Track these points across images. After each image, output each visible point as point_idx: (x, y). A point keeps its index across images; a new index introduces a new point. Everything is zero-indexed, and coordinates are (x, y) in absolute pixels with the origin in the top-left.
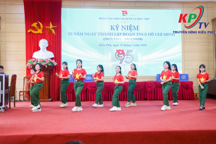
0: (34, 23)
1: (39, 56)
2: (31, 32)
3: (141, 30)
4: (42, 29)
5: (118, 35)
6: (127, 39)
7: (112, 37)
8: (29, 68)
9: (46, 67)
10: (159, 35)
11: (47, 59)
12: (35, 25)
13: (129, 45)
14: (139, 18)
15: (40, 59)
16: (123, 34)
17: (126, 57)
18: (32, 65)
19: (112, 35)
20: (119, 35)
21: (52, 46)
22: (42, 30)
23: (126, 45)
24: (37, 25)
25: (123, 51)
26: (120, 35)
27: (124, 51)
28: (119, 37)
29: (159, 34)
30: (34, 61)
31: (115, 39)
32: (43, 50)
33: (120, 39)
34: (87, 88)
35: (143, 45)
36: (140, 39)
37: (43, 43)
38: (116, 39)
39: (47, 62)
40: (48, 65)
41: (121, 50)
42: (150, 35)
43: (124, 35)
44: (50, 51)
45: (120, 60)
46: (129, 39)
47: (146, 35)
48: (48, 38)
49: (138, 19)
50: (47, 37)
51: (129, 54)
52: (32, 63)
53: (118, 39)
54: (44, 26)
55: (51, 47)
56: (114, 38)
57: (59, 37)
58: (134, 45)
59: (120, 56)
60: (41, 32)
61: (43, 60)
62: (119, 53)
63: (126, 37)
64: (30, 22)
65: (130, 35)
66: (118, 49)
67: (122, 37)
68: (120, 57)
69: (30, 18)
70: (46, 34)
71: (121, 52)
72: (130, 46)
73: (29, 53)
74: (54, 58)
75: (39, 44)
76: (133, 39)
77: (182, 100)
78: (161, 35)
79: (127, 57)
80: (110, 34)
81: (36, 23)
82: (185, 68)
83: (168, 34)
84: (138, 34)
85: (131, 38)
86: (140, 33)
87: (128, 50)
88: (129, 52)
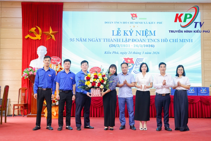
4: (41, 34)
5: (126, 41)
6: (137, 46)
7: (119, 43)
8: (25, 78)
10: (174, 41)
13: (138, 53)
16: (132, 40)
17: (135, 66)
19: (119, 41)
20: (128, 41)
22: (40, 36)
23: (136, 52)
25: (131, 59)
26: (129, 41)
27: (133, 60)
28: (128, 43)
29: (174, 40)
30: (31, 70)
31: (123, 46)
33: (128, 46)
35: (155, 53)
36: (152, 46)
38: (124, 46)
41: (130, 58)
42: (163, 41)
43: (133, 41)
45: (128, 70)
47: (158, 41)
48: (48, 45)
50: (46, 44)
51: (139, 63)
53: (126, 46)
56: (122, 45)
57: (59, 44)
58: (144, 53)
63: (135, 43)
64: (28, 27)
65: (140, 41)
66: (126, 58)
67: (131, 43)
69: (28, 23)
70: (45, 40)
71: (129, 61)
72: (140, 53)
73: (25, 61)
76: (144, 46)
78: (176, 41)
79: (136, 66)
80: (117, 40)
82: (206, 80)
83: (185, 40)
84: (149, 40)
85: (141, 45)
86: (151, 39)
87: (137, 59)
88: (139, 61)
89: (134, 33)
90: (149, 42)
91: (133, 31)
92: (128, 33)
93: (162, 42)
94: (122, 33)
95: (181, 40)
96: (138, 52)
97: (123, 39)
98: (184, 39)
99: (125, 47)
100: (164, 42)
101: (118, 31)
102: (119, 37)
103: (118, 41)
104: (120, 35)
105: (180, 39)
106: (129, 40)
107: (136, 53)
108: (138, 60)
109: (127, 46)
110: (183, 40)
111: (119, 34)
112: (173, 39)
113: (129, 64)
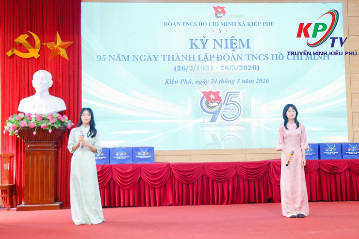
0: (22, 35)
1: (34, 107)
2: (14, 54)
3: (257, 48)
4: (40, 47)
5: (206, 60)
6: (227, 68)
7: (192, 63)
8: (10, 134)
9: (50, 131)
10: (296, 58)
11: (51, 115)
12: (22, 39)
13: (230, 82)
14: (250, 21)
15: (36, 115)
16: (218, 57)
17: (224, 106)
18: (18, 128)
19: (192, 59)
20: (209, 59)
21: (61, 84)
22: (38, 50)
23: (225, 80)
24: (27, 39)
25: (217, 94)
26: (211, 60)
27: (220, 94)
28: (209, 63)
30: (22, 119)
31: (200, 69)
32: (42, 94)
33: (210, 68)
34: (141, 177)
35: (261, 81)
36: (254, 68)
37: (42, 79)
38: (203, 68)
39: (52, 121)
40: (53, 128)
41: (214, 91)
42: (275, 58)
43: (220, 59)
44: (56, 96)
45: (212, 115)
47: (266, 59)
48: (53, 68)
49: (249, 24)
50: (49, 65)
51: (230, 101)
52: (19, 123)
53: (206, 68)
54: (42, 41)
55: (60, 87)
56: (198, 66)
57: (76, 66)
58: (241, 81)
59: (211, 105)
60: (37, 56)
61: (43, 117)
62: (209, 99)
63: (223, 63)
64: (12, 33)
65: (233, 59)
66: (207, 91)
67: (215, 64)
68: (211, 108)
69: (12, 24)
70: (47, 59)
71: (212, 97)
72: (233, 82)
73: (8, 102)
74: (65, 111)
75: (33, 81)
76: (239, 68)
77: (350, 200)
79: (227, 107)
80: (188, 57)
81: (26, 36)
82: (355, 129)
83: (316, 56)
84: (250, 56)
85: (235, 66)
86: (253, 55)
87: (228, 93)
88: (232, 97)
90: (248, 60)
93: (273, 59)
96: (228, 80)
97: (199, 56)
99: (205, 71)
103: (190, 60)
106: (212, 56)
107: (226, 82)
108: (230, 95)
109: (208, 69)
110: (313, 56)
113: (213, 103)
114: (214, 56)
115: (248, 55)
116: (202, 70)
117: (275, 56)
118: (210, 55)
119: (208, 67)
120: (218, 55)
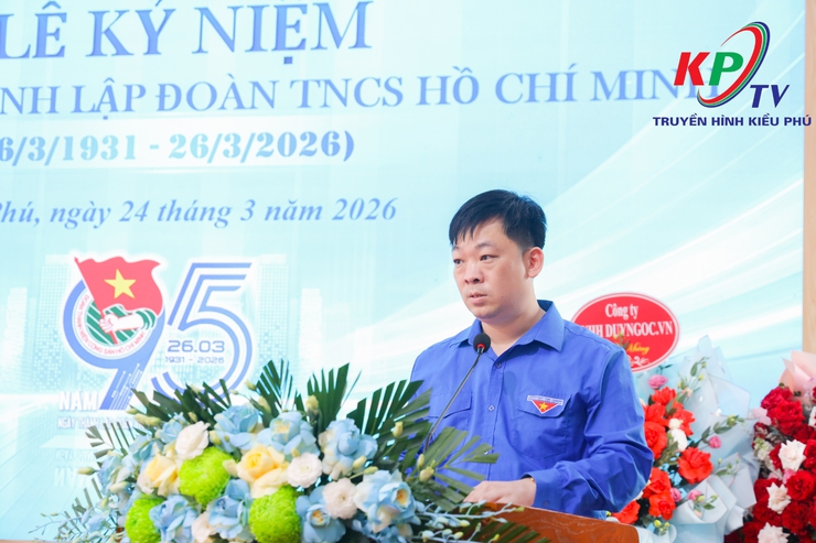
5: (106, 108)
6: (199, 147)
7: (46, 127)
10: (543, 93)
13: (209, 213)
16: (162, 96)
17: (170, 332)
19: (44, 106)
20: (121, 102)
23: (185, 205)
25: (141, 272)
26: (129, 108)
27: (156, 274)
28: (120, 125)
29: (543, 81)
31: (77, 150)
33: (122, 147)
35: (356, 209)
36: (329, 144)
38: (89, 146)
41: (130, 259)
42: (433, 96)
43: (169, 102)
45: (114, 372)
46: (210, 144)
47: (392, 98)
51: (204, 308)
53: (102, 148)
56: (69, 141)
58: (260, 211)
59: (112, 323)
62: (104, 297)
63: (184, 122)
65: (232, 103)
66: (100, 258)
67: (148, 127)
68: (111, 338)
71: (121, 285)
72: (220, 216)
76: (257, 145)
78: (561, 92)
79: (184, 335)
80: (29, 94)
83: (648, 78)
84: (312, 86)
85: (237, 138)
86: (328, 82)
87: (194, 266)
88: (210, 289)
89: (180, 34)
90: (305, 104)
91: (168, 12)
92: (131, 32)
93: (423, 101)
94: (77, 34)
95: (611, 80)
96: (200, 206)
97: (78, 89)
98: (640, 74)
99: (98, 162)
100: (443, 101)
101: (42, 19)
102: (45, 73)
103: (35, 110)
104: (61, 53)
105: (599, 75)
106: (136, 92)
107: (190, 216)
108: (202, 278)
109: (114, 154)
110: (631, 82)
111: (52, 46)
112: (526, 70)
113: (119, 315)
114: (143, 91)
115: (306, 84)
116: (84, 156)
117: (434, 84)
118: (129, 88)
119: (115, 140)
120: (163, 87)
